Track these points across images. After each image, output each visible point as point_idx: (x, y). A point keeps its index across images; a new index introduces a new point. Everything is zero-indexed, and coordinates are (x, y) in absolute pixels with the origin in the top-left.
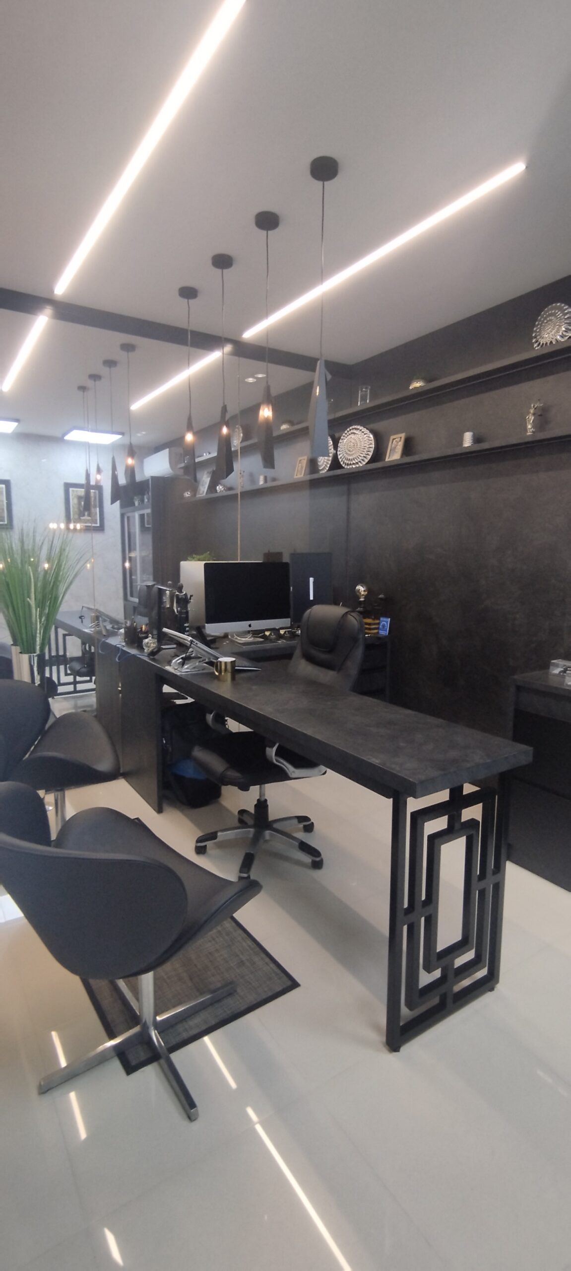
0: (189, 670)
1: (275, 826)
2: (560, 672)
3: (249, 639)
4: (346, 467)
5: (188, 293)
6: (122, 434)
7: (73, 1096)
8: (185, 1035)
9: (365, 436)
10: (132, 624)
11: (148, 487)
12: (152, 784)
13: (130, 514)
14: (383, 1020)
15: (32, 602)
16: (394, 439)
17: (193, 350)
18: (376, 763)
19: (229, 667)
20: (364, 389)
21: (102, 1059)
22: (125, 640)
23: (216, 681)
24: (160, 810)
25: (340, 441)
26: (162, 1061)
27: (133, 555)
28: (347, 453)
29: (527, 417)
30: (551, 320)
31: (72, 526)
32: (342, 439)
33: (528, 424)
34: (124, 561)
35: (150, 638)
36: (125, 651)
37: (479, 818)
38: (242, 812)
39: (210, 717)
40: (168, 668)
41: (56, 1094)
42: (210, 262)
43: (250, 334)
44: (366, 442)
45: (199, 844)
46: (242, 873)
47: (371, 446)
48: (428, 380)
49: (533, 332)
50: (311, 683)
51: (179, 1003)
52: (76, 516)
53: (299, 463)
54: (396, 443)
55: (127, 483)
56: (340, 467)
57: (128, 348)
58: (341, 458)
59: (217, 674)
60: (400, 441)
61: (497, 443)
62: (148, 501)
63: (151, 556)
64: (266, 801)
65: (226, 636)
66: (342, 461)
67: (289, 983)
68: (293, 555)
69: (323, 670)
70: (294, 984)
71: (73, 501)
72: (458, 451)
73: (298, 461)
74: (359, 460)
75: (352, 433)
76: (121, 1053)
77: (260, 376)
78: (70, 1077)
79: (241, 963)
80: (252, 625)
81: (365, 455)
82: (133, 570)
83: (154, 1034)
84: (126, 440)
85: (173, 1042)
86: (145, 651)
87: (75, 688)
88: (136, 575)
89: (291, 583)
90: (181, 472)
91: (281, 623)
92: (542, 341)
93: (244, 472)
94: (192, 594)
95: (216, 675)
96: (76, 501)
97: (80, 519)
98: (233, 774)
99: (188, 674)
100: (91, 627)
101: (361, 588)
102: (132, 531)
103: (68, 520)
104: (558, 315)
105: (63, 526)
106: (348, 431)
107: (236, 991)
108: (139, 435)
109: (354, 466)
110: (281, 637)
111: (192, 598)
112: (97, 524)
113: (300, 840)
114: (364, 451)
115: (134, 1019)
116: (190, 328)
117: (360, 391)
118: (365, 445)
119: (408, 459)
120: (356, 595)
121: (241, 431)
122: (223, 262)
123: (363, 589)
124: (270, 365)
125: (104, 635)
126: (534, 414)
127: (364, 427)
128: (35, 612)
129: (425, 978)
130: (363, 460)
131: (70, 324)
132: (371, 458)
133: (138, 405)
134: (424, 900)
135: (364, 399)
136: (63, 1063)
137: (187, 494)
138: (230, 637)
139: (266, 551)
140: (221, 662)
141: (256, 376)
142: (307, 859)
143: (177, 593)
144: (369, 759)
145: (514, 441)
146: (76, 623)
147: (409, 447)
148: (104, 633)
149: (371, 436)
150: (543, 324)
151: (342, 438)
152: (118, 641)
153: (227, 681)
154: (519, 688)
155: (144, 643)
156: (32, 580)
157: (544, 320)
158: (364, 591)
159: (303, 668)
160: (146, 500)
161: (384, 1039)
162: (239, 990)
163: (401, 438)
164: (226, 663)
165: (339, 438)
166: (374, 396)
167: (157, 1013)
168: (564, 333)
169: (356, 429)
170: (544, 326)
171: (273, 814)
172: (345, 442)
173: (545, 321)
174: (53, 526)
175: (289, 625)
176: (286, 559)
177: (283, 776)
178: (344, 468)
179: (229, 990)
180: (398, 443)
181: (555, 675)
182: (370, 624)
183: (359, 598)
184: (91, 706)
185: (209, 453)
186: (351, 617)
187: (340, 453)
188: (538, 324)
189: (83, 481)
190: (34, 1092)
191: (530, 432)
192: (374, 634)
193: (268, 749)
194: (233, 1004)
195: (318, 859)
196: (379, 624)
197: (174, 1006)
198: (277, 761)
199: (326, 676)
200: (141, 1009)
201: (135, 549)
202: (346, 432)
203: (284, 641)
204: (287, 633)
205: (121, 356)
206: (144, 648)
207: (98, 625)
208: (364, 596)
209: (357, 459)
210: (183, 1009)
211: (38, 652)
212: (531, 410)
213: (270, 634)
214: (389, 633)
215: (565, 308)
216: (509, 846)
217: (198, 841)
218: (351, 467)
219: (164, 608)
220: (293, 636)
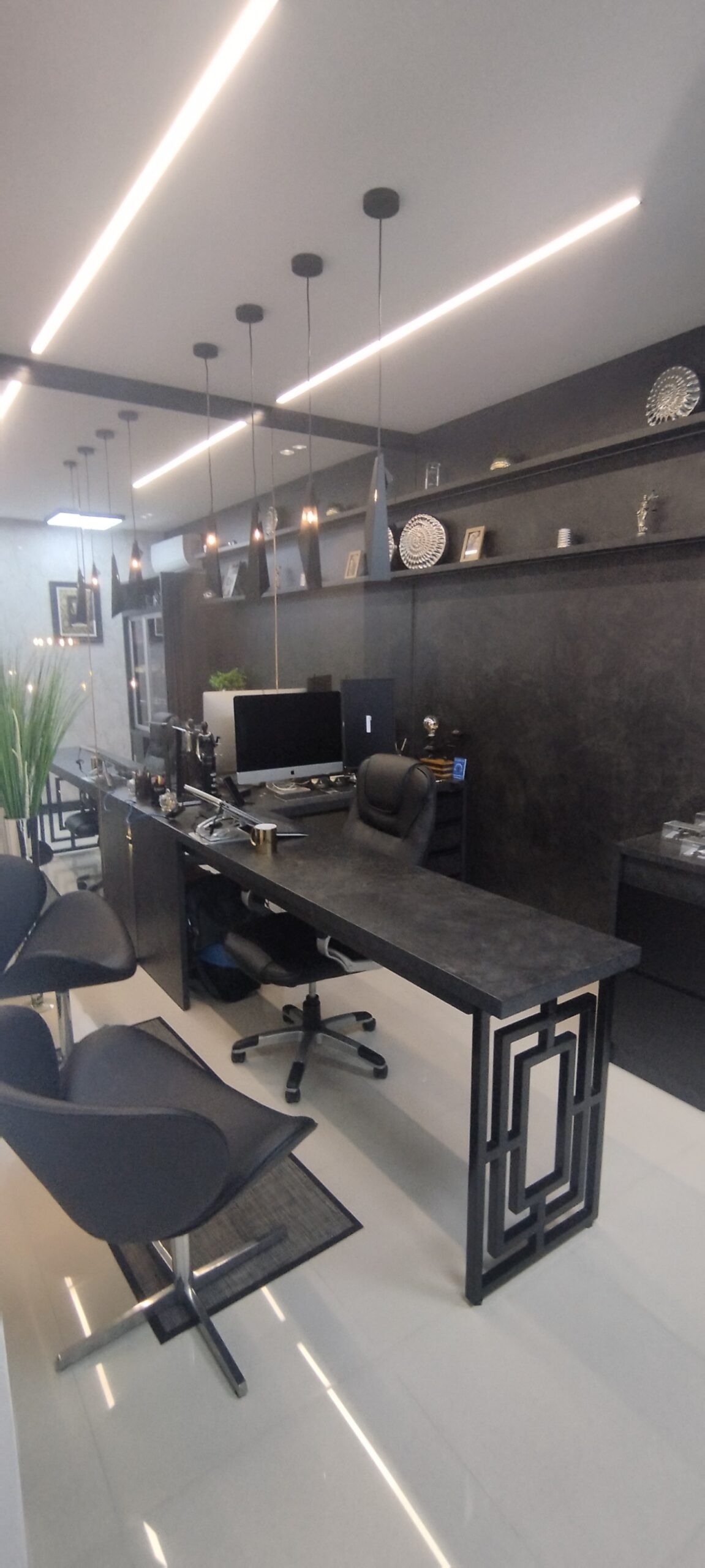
0: (219, 839)
1: (330, 1026)
2: (675, 837)
3: (292, 789)
4: (410, 567)
5: (206, 351)
6: (122, 517)
7: (100, 1368)
8: (228, 1294)
9: (435, 528)
10: (144, 774)
11: (158, 585)
12: (176, 972)
13: (135, 619)
14: (462, 1268)
15: (19, 755)
16: (470, 533)
17: (212, 419)
18: (453, 973)
19: (269, 837)
20: (432, 467)
21: (130, 1326)
22: (136, 792)
23: (253, 855)
24: (186, 1007)
25: (402, 534)
26: (202, 1326)
27: (140, 670)
28: (411, 550)
29: (638, 513)
30: (669, 388)
31: (62, 642)
32: (405, 531)
33: (639, 521)
34: (129, 679)
35: (168, 794)
36: (136, 810)
37: (576, 1031)
38: (288, 1008)
39: (246, 896)
40: (192, 835)
41: (79, 1370)
42: (234, 314)
43: (285, 399)
44: (435, 536)
45: (236, 1052)
46: (290, 1088)
47: (442, 541)
48: (515, 459)
49: (647, 402)
50: (370, 853)
51: (221, 1254)
52: (67, 623)
53: (350, 560)
54: (473, 539)
55: (130, 581)
56: (403, 567)
57: (129, 416)
58: (404, 555)
59: (254, 844)
60: (479, 536)
61: (600, 546)
62: (159, 602)
63: (163, 671)
64: (317, 996)
65: (262, 785)
66: (405, 559)
67: (350, 1225)
68: (345, 683)
69: (386, 836)
70: (355, 1226)
71: (62, 603)
72: (551, 553)
73: (350, 558)
74: (427, 559)
75: (417, 524)
76: (152, 1317)
77: (299, 447)
78: (93, 1348)
79: (292, 1201)
80: (295, 772)
81: (434, 553)
82: (141, 691)
83: (190, 1292)
84: (129, 524)
85: (214, 1300)
86: (163, 810)
87: (73, 843)
88: (145, 699)
89: (343, 716)
90: (200, 565)
91: (331, 769)
92: (658, 415)
93: (280, 567)
94: (219, 736)
95: (252, 845)
96: (65, 602)
97: (71, 626)
98: (277, 970)
99: (217, 844)
100: (92, 775)
101: (430, 722)
102: (139, 642)
103: (57, 635)
104: (679, 383)
105: (50, 641)
106: (413, 522)
107: (286, 1236)
108: (144, 517)
109: (421, 567)
110: (331, 785)
111: (219, 740)
112: (92, 632)
113: (359, 1044)
114: (433, 548)
115: (166, 1276)
116: (212, 392)
117: (427, 470)
118: (434, 540)
119: (489, 561)
120: (425, 730)
121: (276, 515)
122: (250, 314)
123: (433, 722)
124: (312, 436)
125: (110, 787)
126: (646, 509)
127: (433, 517)
128: (22, 766)
129: (511, 1219)
130: (432, 559)
131: (53, 391)
132: (441, 557)
133: (142, 482)
134: (511, 1131)
135: (432, 479)
136: (87, 1332)
137: (208, 595)
138: (267, 786)
139: (312, 676)
140: (258, 830)
141: (294, 447)
142: (368, 1066)
143: (200, 735)
144: (444, 967)
145: (621, 543)
146: (72, 768)
147: (489, 545)
148: (109, 784)
149: (442, 528)
150: (660, 393)
151: (405, 529)
152: (126, 795)
153: (265, 853)
154: (624, 857)
155: (160, 800)
156: (17, 725)
157: (661, 388)
158: (434, 724)
159: (362, 833)
160: (155, 601)
161: (463, 1290)
162: (290, 1235)
163: (479, 531)
164: (265, 832)
165: (402, 530)
166: (445, 476)
167: (194, 1266)
168: (686, 406)
169: (422, 518)
170: (661, 396)
171: (326, 1013)
172: (408, 536)
173: (663, 390)
174: (38, 642)
175: (341, 769)
176: (336, 687)
177: (337, 971)
178: (407, 568)
179: (279, 1235)
180: (475, 538)
181: (669, 840)
182: (441, 766)
183: (429, 734)
184: (94, 866)
185: (235, 542)
186: (419, 771)
187: (402, 549)
188: (653, 393)
189: (75, 579)
190: (51, 1369)
191: (642, 532)
192: (447, 778)
193: (319, 941)
194: (281, 1254)
195: (381, 1067)
196: (452, 766)
197: (214, 1258)
198: (330, 953)
199: (390, 844)
200: (174, 1263)
201: (143, 663)
202: (410, 522)
203: (336, 791)
204: (339, 780)
205: (120, 425)
206: (161, 805)
207: (100, 772)
208: (434, 731)
209: (424, 558)
210: (224, 1261)
211: (28, 816)
212: (642, 503)
213: (318, 782)
214: (465, 776)
215: (687, 373)
216: (612, 1046)
217: (235, 1047)
218: (416, 567)
219: (185, 751)
220: (347, 783)
